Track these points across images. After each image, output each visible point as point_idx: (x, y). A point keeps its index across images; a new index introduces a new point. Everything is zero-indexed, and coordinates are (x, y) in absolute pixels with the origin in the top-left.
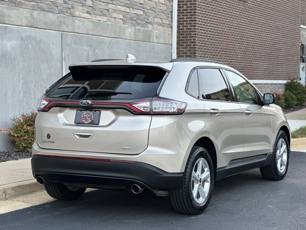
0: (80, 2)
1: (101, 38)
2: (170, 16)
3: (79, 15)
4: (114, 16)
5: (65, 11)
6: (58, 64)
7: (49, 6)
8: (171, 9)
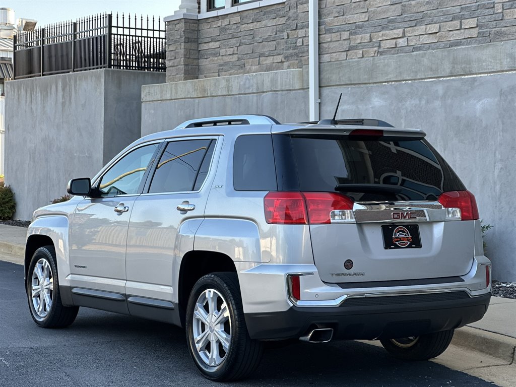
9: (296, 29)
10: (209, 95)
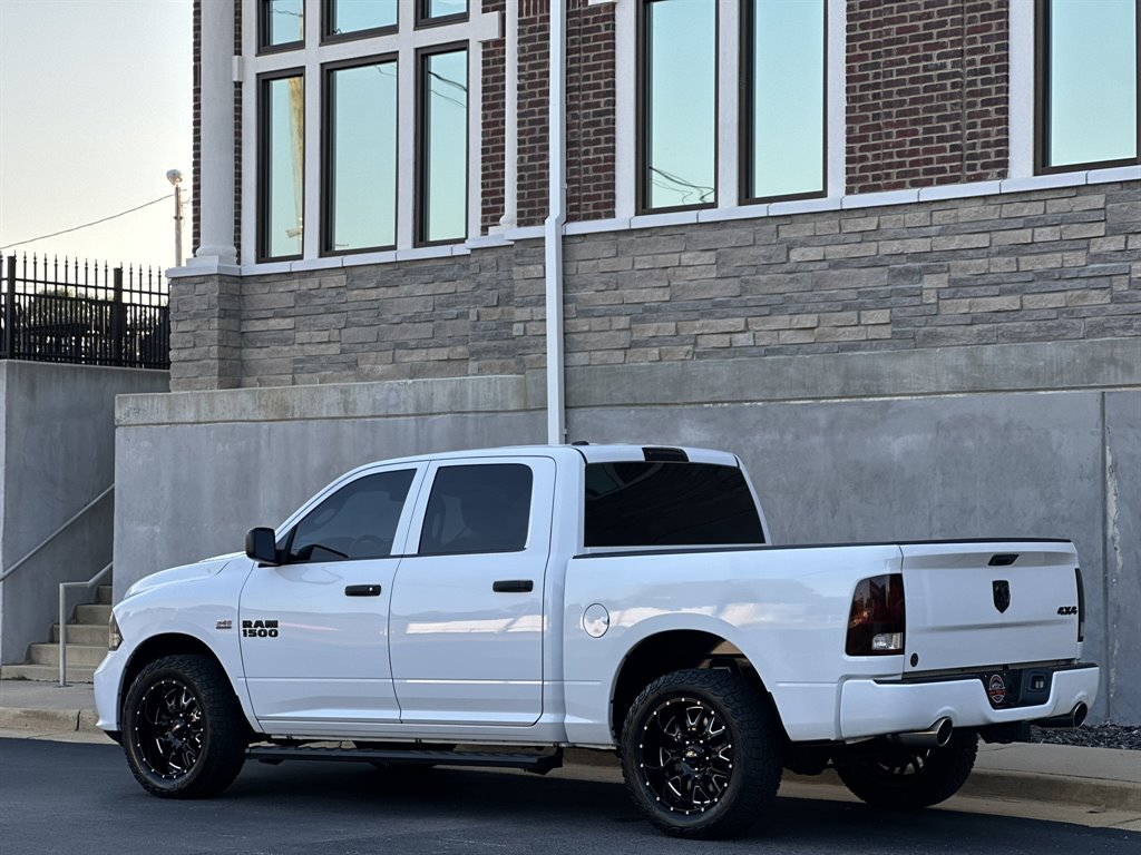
7: (1043, 323)
9: (497, 306)
10: (297, 416)
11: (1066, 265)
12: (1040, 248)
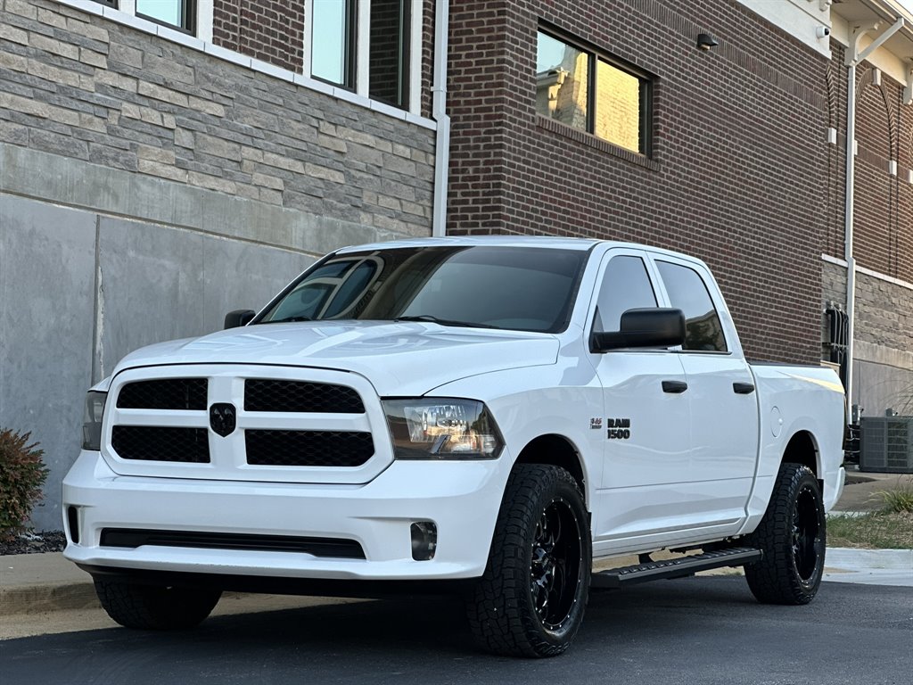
0: (156, 134)
1: (216, 239)
2: (428, 194)
3: (152, 170)
4: (259, 182)
5: (113, 154)
6: (84, 302)
7: (62, 137)
8: (432, 176)
11: (81, 87)
12: (62, 62)
